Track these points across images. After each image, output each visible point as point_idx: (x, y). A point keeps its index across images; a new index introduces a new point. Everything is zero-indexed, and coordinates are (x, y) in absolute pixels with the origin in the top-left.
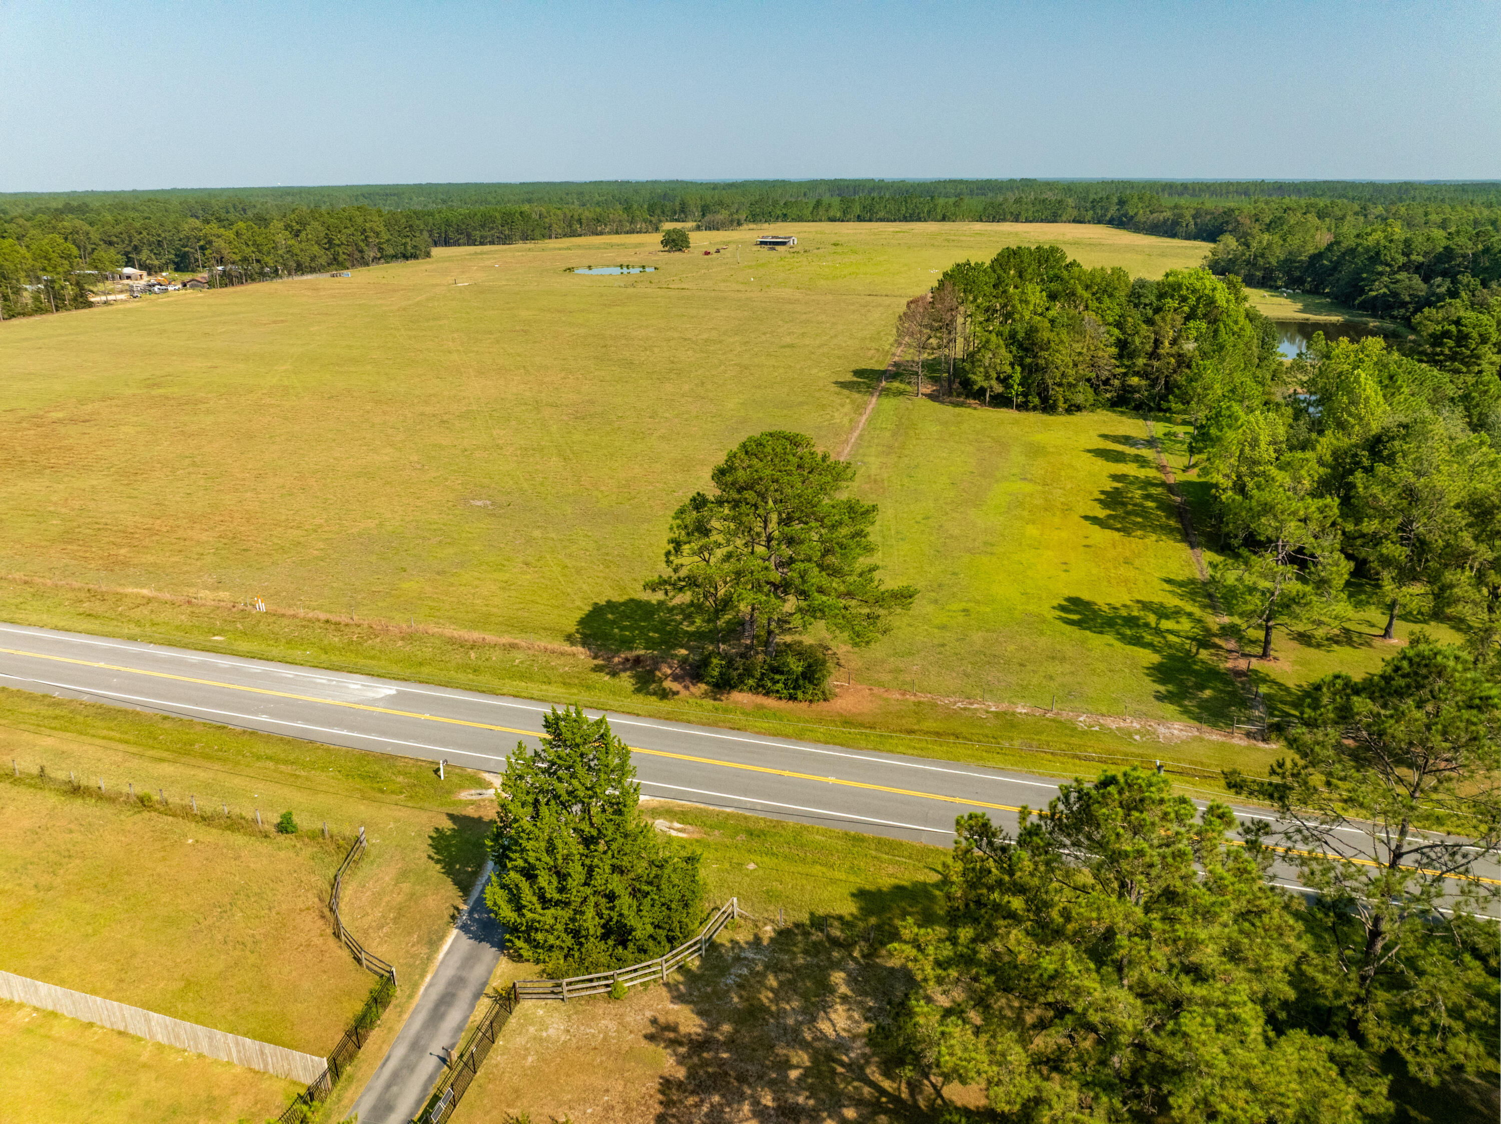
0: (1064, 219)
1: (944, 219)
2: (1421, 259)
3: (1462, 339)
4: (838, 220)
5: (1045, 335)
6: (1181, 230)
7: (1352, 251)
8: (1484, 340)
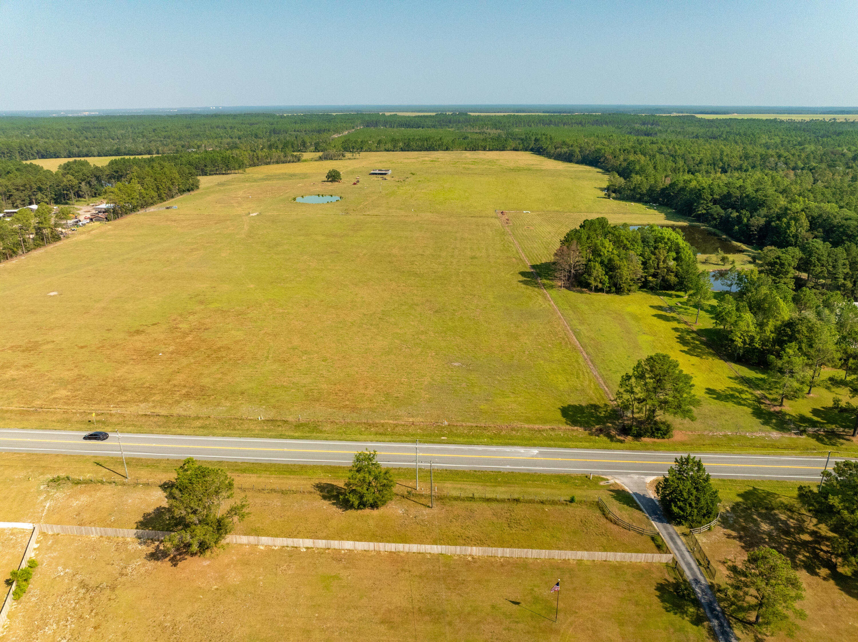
0: (508, 149)
1: (447, 149)
2: (718, 197)
3: (782, 265)
4: (391, 151)
5: (617, 262)
6: (575, 159)
7: (683, 189)
8: (789, 265)
